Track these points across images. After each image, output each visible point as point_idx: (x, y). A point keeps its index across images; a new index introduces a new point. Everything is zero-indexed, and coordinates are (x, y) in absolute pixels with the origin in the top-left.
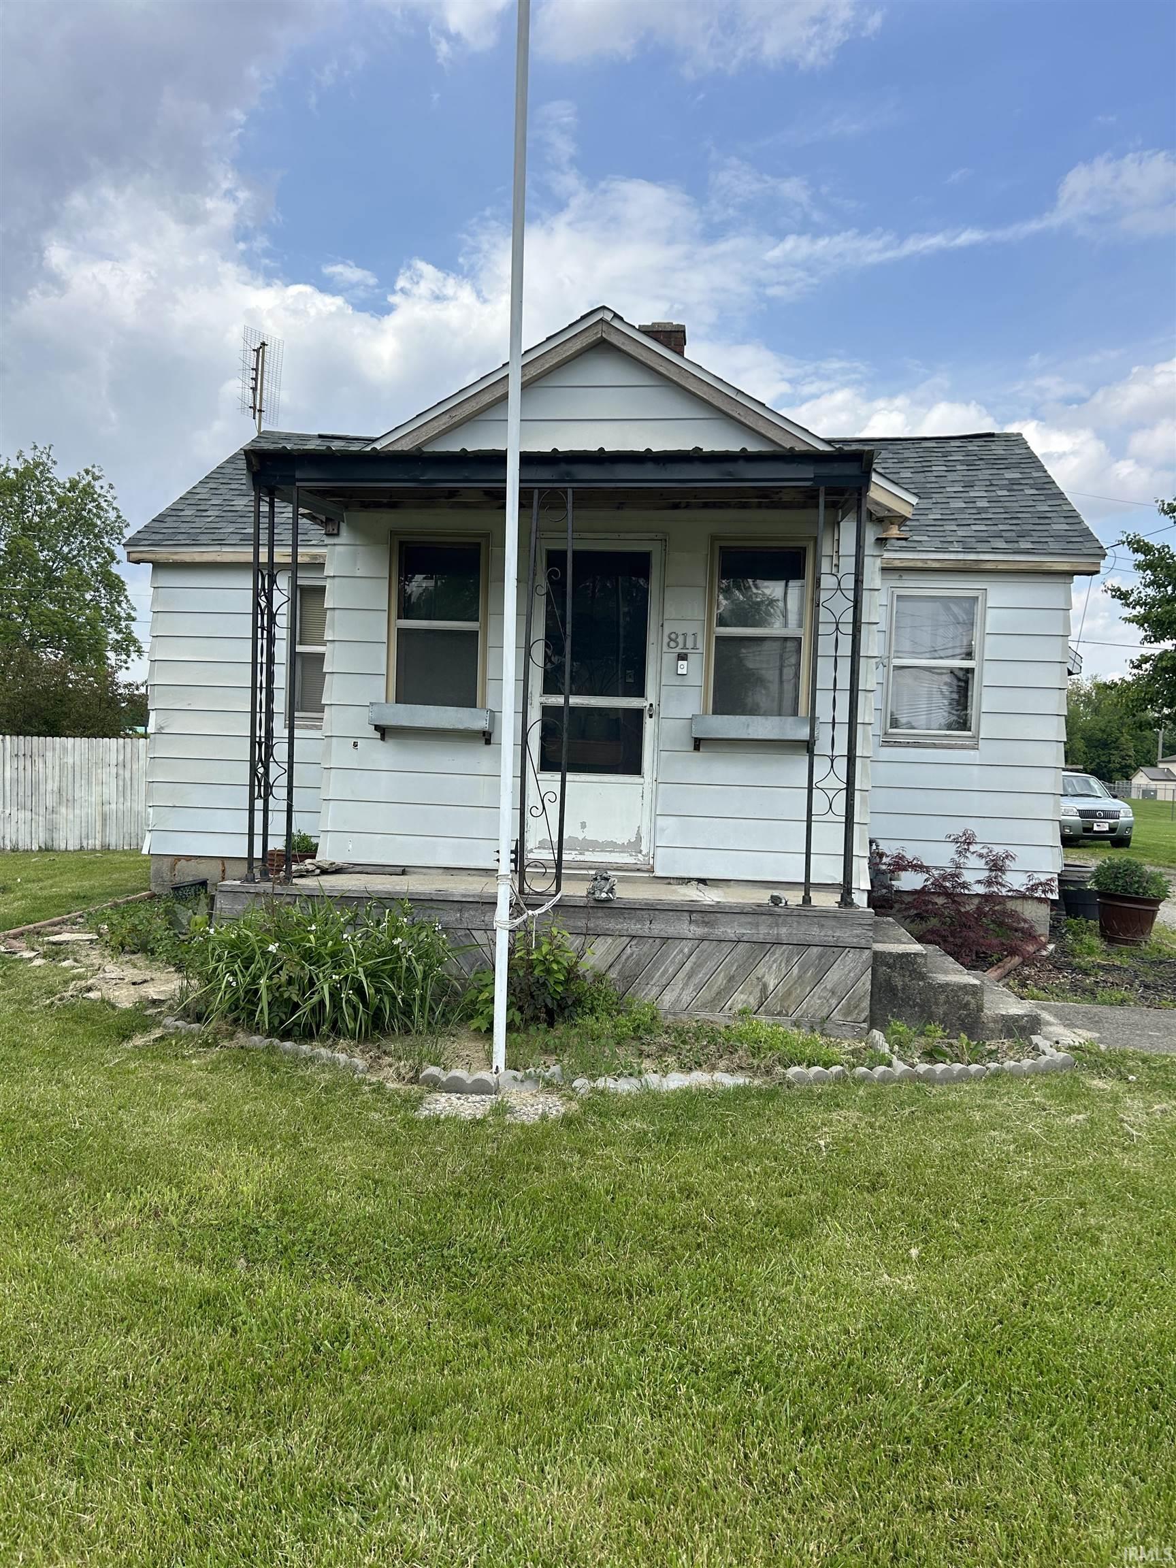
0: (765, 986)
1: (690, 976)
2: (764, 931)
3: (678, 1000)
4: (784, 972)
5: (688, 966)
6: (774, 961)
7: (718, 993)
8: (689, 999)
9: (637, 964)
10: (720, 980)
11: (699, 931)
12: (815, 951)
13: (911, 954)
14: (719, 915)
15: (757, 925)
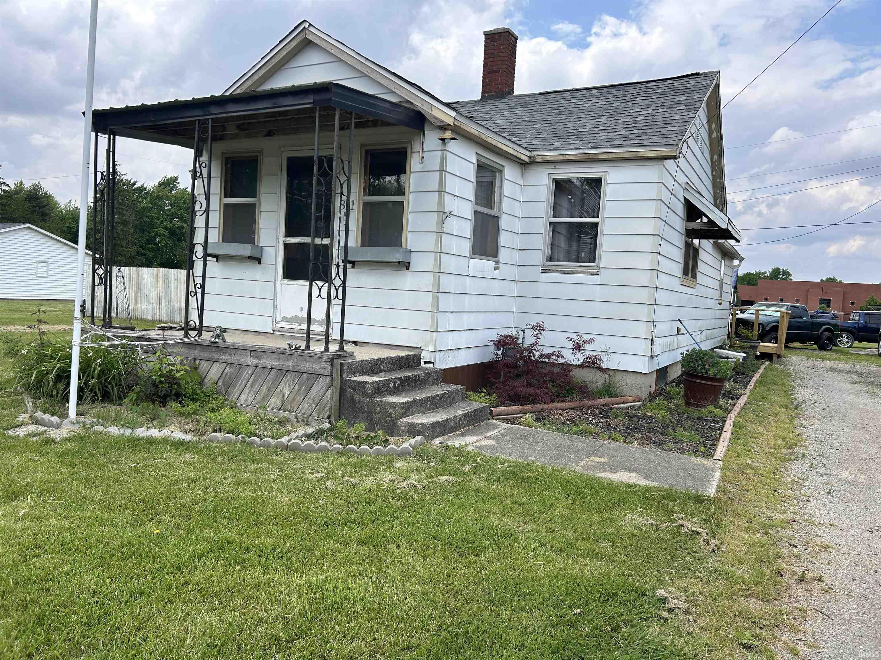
0: (284, 395)
1: (252, 386)
2: (282, 364)
3: (247, 400)
4: (292, 387)
5: (251, 380)
6: (288, 381)
7: (264, 397)
8: (252, 399)
9: (230, 378)
10: (264, 389)
11: (255, 361)
12: (305, 375)
13: (363, 382)
14: (263, 353)
15: (279, 360)
